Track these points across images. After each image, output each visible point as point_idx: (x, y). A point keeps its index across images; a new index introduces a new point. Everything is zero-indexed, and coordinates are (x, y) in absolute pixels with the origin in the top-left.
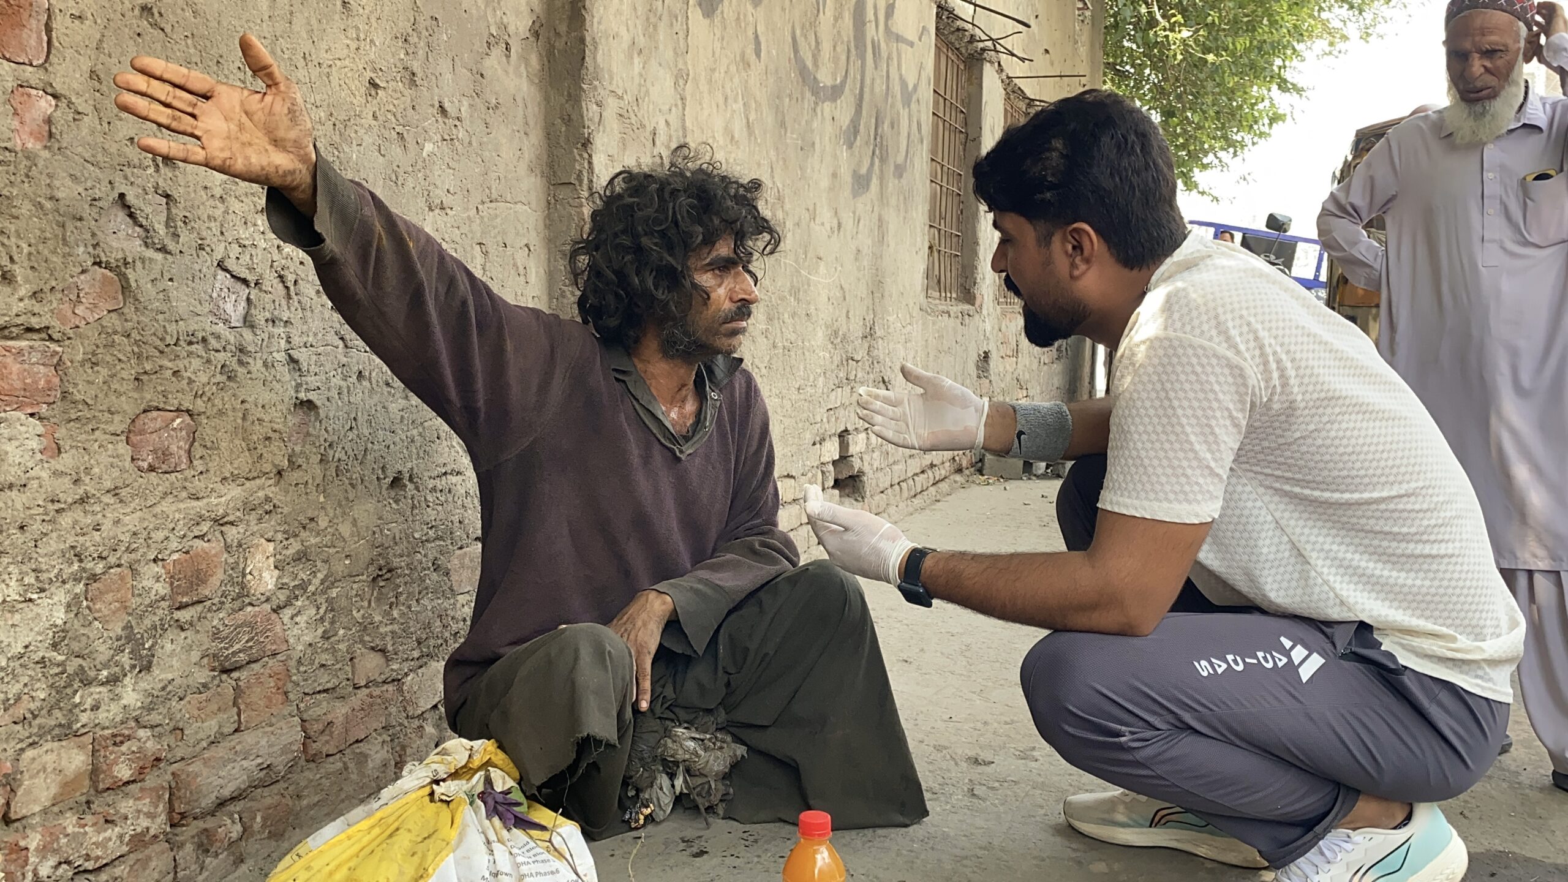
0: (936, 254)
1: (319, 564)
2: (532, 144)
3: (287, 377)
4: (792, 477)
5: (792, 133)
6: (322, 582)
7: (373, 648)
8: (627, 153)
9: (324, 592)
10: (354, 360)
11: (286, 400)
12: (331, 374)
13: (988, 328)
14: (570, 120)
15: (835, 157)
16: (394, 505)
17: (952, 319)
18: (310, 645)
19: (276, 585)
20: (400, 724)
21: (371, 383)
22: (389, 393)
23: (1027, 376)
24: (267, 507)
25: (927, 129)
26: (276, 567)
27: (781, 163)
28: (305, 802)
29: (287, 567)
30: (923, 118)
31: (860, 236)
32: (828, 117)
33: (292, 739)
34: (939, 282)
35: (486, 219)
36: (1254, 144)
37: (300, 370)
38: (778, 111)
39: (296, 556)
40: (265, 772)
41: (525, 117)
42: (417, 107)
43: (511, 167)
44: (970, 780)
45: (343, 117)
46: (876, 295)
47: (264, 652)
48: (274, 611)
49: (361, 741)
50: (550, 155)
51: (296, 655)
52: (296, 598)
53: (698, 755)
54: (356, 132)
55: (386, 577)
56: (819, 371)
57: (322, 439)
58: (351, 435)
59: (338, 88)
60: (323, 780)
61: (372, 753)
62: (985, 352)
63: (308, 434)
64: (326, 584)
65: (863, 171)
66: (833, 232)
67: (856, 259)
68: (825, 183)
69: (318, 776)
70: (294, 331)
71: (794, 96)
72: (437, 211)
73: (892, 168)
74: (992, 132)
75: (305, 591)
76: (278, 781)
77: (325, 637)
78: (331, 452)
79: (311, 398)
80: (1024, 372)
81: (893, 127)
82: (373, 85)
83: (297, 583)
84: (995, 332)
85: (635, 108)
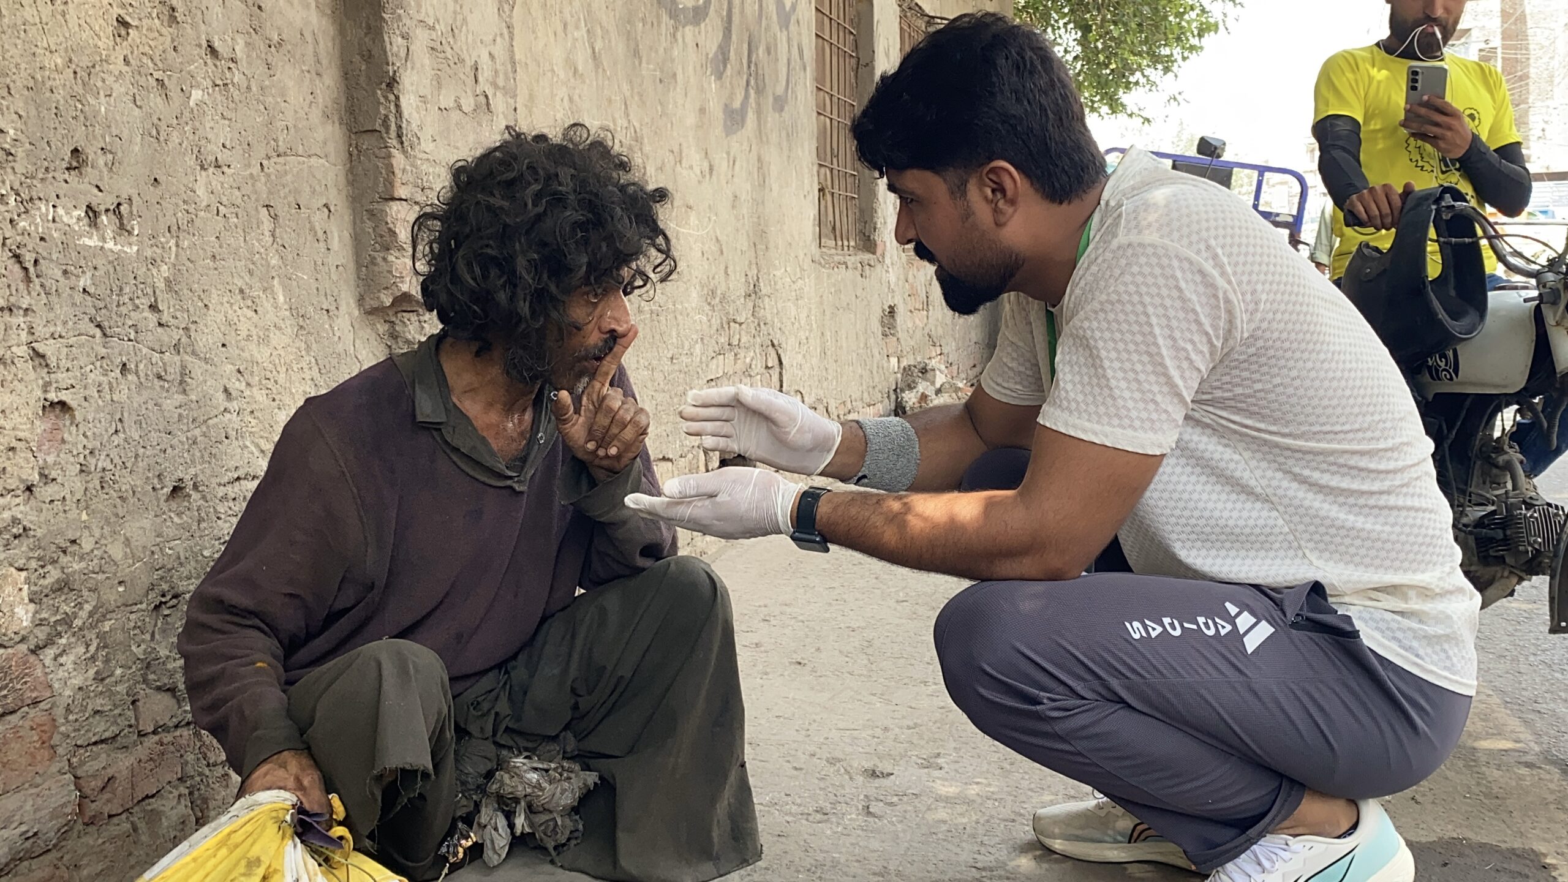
0: (829, 197)
1: (85, 593)
2: (328, 85)
3: (32, 375)
4: (669, 460)
5: (648, 64)
6: (91, 614)
7: (159, 689)
8: (443, 91)
9: (92, 627)
10: (116, 351)
11: (32, 402)
12: (88, 369)
13: (893, 279)
14: (370, 56)
15: (702, 90)
16: (176, 520)
17: (850, 271)
18: (80, 689)
19: (32, 622)
20: (200, 774)
21: (138, 377)
22: (162, 387)
23: (940, 331)
24: (15, 530)
25: (809, 54)
26: (31, 601)
27: (636, 98)
28: (85, 872)
29: (45, 600)
30: (805, 41)
31: (736, 180)
32: (691, 44)
33: (64, 800)
34: (834, 228)
35: (273, 177)
36: (1184, 59)
37: (47, 365)
38: (629, 36)
39: (56, 586)
40: (31, 841)
41: (316, 54)
42: (179, 48)
43: (302, 114)
44: (866, 796)
45: (85, 62)
46: (758, 247)
47: (22, 701)
48: (33, 652)
49: (153, 796)
50: (350, 98)
51: (63, 702)
52: (59, 635)
53: (542, 789)
54: (103, 81)
55: (171, 603)
56: (695, 337)
57: (80, 447)
58: (116, 440)
59: (77, 29)
60: (107, 844)
61: (166, 809)
62: (890, 307)
63: (63, 441)
64: (96, 616)
65: (737, 104)
66: (704, 177)
67: (733, 207)
68: (691, 120)
69: (100, 841)
70: (38, 321)
71: (649, 20)
72: (211, 170)
73: (771, 99)
74: (887, 55)
75: (71, 626)
76: (49, 850)
77: (99, 678)
78: (93, 461)
79: (64, 398)
80: (936, 327)
81: (769, 53)
82: (122, 23)
83: (58, 617)
84: (900, 283)
85: (451, 40)
